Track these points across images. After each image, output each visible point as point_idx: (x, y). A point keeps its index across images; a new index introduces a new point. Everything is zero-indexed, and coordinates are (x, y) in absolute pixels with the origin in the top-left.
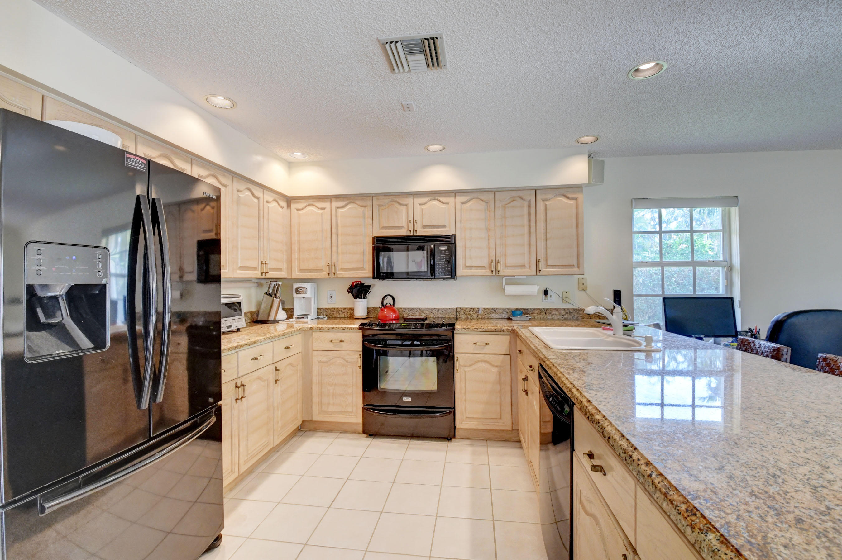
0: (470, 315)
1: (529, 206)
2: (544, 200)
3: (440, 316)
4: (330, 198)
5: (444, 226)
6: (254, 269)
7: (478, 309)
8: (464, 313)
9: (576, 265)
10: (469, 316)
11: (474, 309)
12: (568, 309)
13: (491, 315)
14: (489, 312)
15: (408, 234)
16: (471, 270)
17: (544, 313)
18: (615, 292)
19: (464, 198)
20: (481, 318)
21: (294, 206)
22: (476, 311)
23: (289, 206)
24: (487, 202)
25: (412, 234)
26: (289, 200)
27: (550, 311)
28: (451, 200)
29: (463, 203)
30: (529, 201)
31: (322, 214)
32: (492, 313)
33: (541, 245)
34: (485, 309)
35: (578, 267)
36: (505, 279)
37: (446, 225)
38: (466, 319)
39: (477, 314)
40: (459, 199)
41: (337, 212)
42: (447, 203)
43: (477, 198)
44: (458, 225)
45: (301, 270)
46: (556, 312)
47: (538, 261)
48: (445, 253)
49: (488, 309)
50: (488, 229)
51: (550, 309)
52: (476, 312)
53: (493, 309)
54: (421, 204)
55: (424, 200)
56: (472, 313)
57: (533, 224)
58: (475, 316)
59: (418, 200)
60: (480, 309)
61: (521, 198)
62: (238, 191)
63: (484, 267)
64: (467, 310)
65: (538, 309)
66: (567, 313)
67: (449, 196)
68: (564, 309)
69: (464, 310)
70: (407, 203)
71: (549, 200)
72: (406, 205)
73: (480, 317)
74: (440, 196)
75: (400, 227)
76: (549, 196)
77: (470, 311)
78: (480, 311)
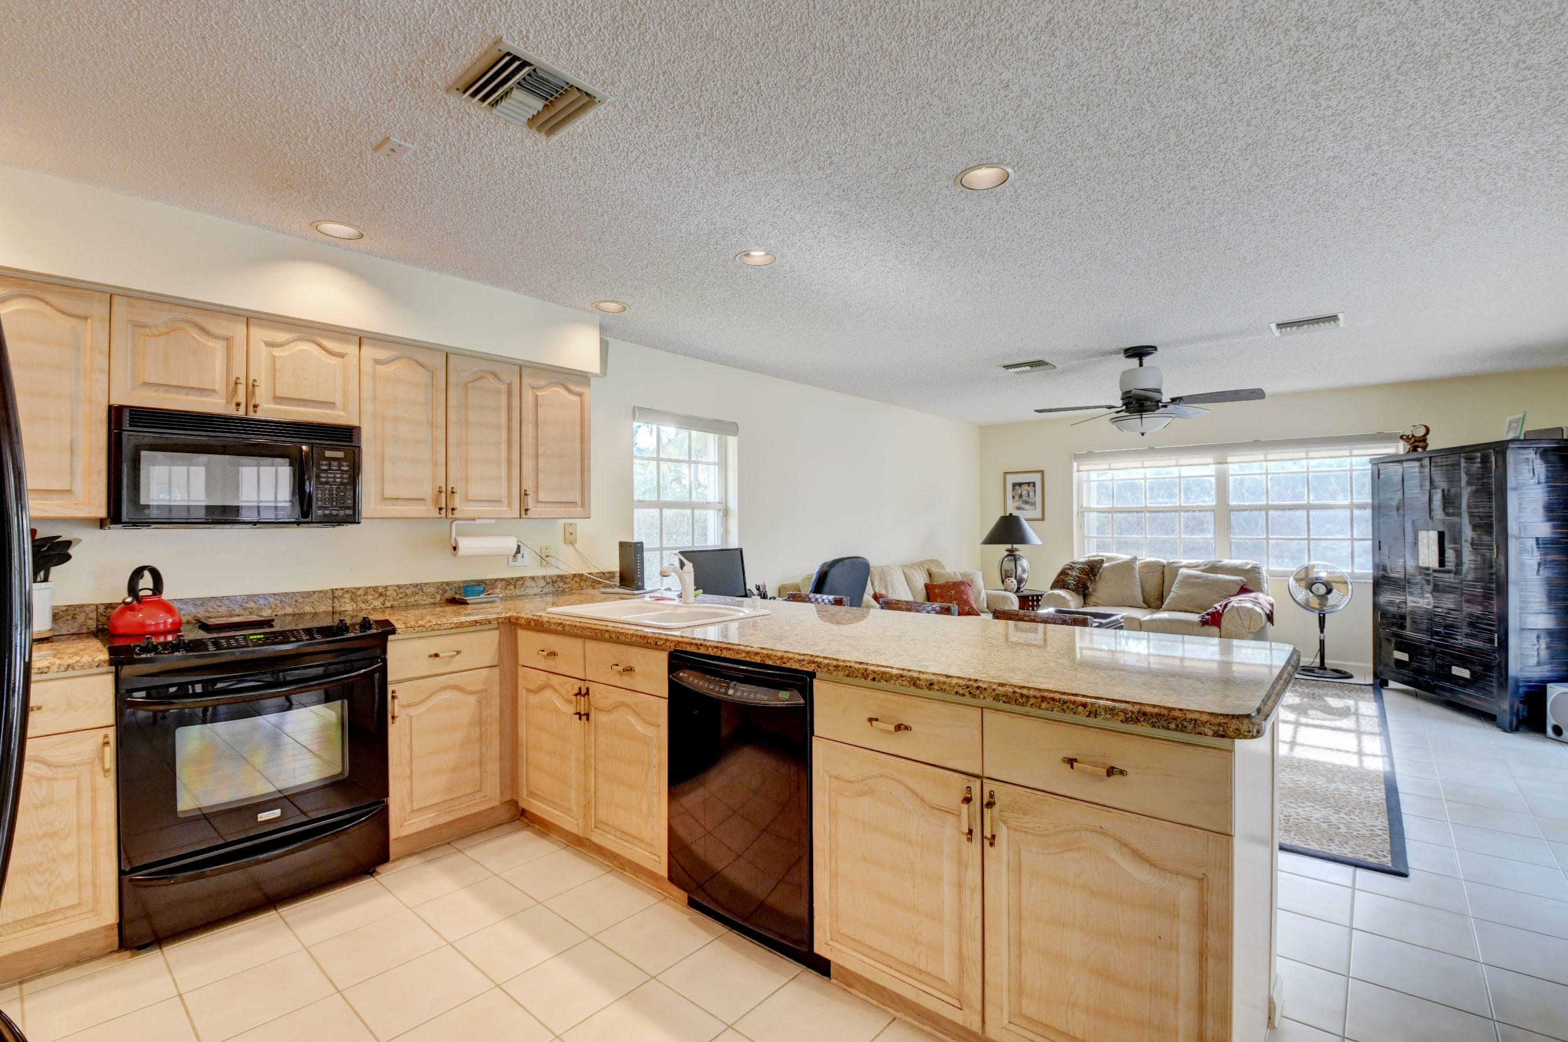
0: (365, 601)
1: (509, 394)
2: (533, 388)
3: (289, 610)
5: (331, 405)
7: (386, 588)
8: (352, 599)
9: (579, 503)
10: (364, 606)
11: (375, 589)
12: (550, 577)
13: (412, 599)
14: (409, 592)
15: (231, 411)
16: (394, 505)
17: (512, 587)
19: (382, 354)
20: (392, 607)
24: (430, 370)
25: (241, 413)
27: (522, 582)
28: (350, 350)
29: (378, 362)
30: (510, 385)
32: (415, 594)
33: (528, 464)
34: (399, 587)
35: (583, 506)
36: (456, 525)
37: (337, 404)
39: (382, 599)
40: (368, 351)
42: (342, 356)
43: (410, 358)
44: (367, 407)
46: (533, 584)
47: (523, 493)
48: (340, 466)
50: (432, 426)
51: (522, 578)
52: (381, 594)
53: (416, 586)
54: (269, 344)
56: (370, 597)
57: (516, 426)
58: (377, 603)
59: (260, 335)
60: (389, 588)
61: (496, 376)
63: (423, 500)
64: (361, 592)
65: (503, 580)
66: (548, 583)
67: (348, 342)
68: (544, 577)
69: (353, 593)
70: (230, 334)
71: (542, 388)
72: (228, 340)
73: (388, 604)
74: (322, 336)
76: (542, 382)
77: (366, 594)
78: (388, 593)
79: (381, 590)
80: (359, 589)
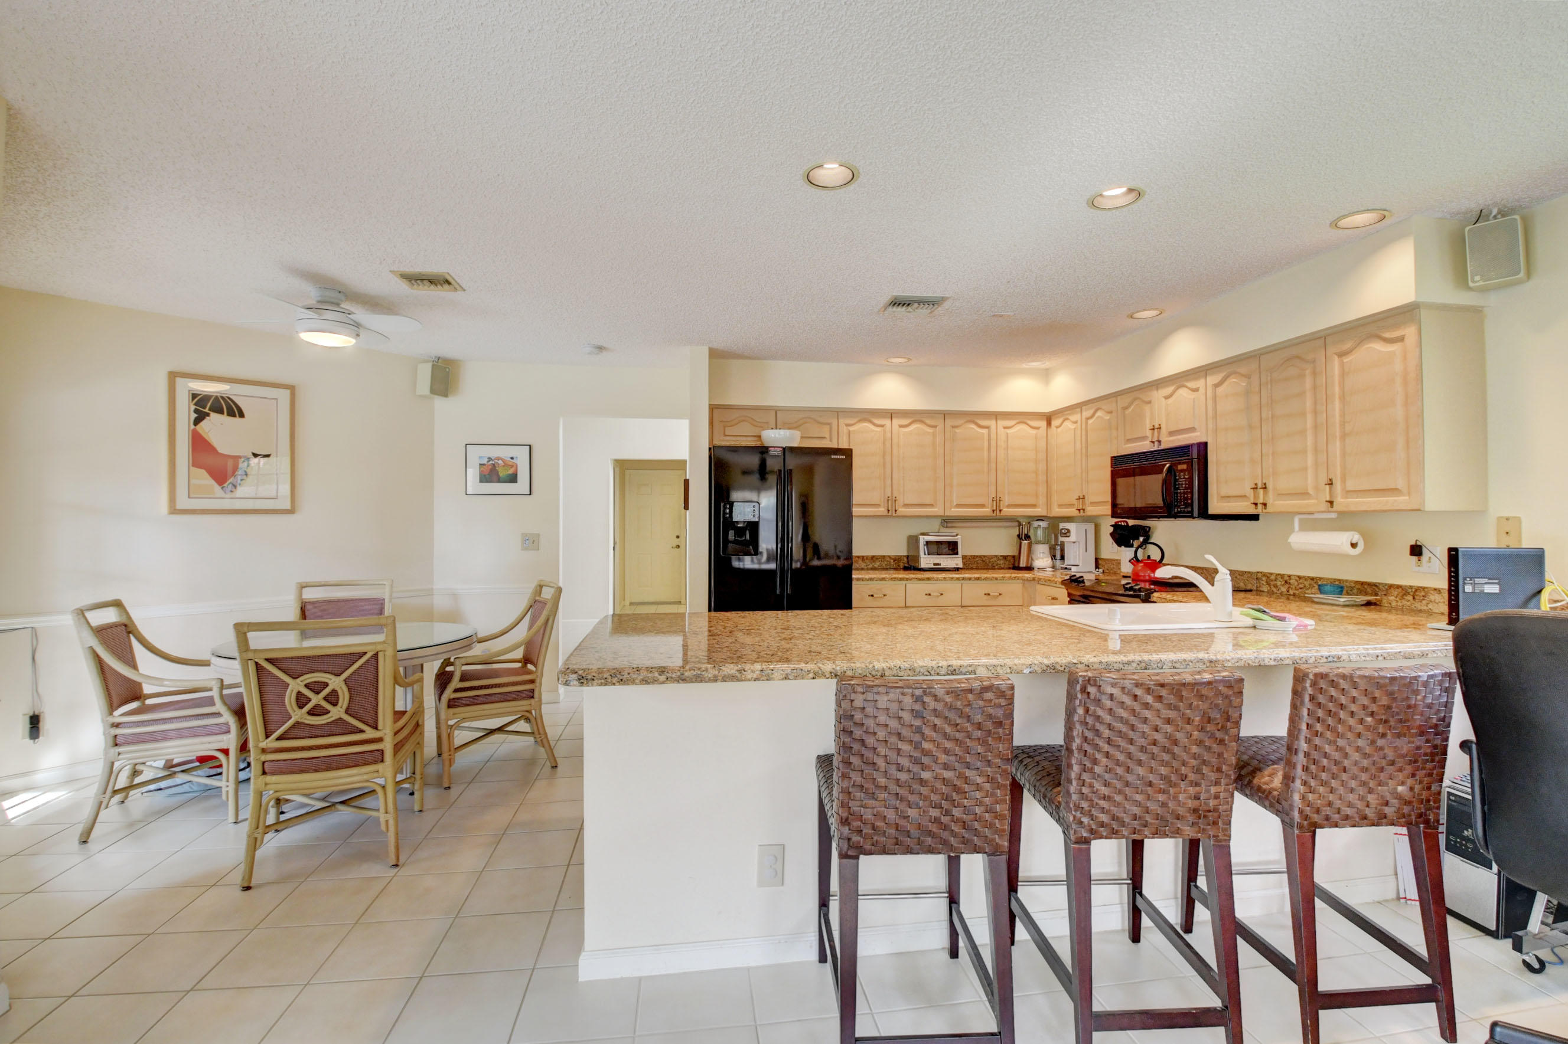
0: (1276, 586)
1: (1314, 372)
2: (1338, 356)
4: (1079, 406)
5: (1192, 430)
6: (983, 506)
7: (1289, 576)
8: (1268, 583)
10: (1274, 590)
11: (1282, 576)
15: (1150, 448)
16: (1229, 502)
17: (1410, 598)
18: (1450, 550)
19: (1217, 377)
20: (1294, 595)
21: (1055, 423)
22: (1287, 580)
23: (1049, 424)
24: (1248, 377)
25: (1153, 448)
26: (1049, 418)
27: (1423, 594)
28: (1200, 383)
29: (1217, 386)
30: (1314, 362)
31: (1075, 429)
33: (1335, 447)
34: (1300, 577)
37: (1196, 427)
38: (1271, 593)
39: (1287, 586)
40: (1211, 380)
41: (1087, 423)
42: (1197, 390)
43: (1235, 373)
44: (1211, 424)
45: (1060, 506)
48: (1185, 475)
49: (1306, 578)
50: (1252, 428)
53: (1312, 579)
54: (1166, 398)
55: (1169, 390)
56: (1279, 583)
57: (1321, 407)
58: (1284, 589)
59: (1162, 392)
60: (1292, 577)
62: (953, 427)
63: (1245, 496)
64: (1273, 577)
65: (1398, 587)
67: (1199, 377)
69: (1267, 575)
70: (1149, 399)
71: (1349, 352)
72: (1151, 403)
73: (1291, 592)
74: (1188, 381)
75: (1144, 438)
76: (1347, 346)
77: (1276, 579)
78: (1291, 581)
79: (1286, 578)
80: (1271, 574)
